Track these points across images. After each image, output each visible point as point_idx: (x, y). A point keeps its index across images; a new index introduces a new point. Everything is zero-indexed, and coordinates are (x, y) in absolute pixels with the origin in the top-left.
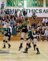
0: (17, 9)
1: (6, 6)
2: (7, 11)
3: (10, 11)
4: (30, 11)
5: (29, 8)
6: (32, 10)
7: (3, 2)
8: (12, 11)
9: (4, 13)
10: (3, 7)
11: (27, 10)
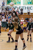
0: (15, 7)
1: (6, 4)
2: (7, 8)
3: (9, 8)
4: (25, 8)
5: (25, 6)
6: (27, 7)
7: (4, 1)
8: (11, 8)
9: (5, 9)
10: (4, 5)
11: (23, 7)
